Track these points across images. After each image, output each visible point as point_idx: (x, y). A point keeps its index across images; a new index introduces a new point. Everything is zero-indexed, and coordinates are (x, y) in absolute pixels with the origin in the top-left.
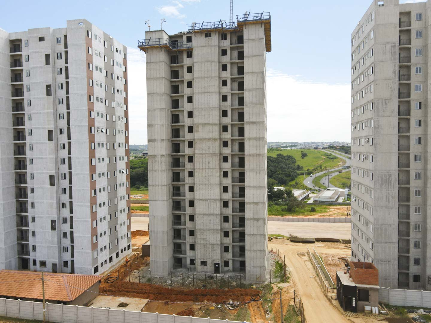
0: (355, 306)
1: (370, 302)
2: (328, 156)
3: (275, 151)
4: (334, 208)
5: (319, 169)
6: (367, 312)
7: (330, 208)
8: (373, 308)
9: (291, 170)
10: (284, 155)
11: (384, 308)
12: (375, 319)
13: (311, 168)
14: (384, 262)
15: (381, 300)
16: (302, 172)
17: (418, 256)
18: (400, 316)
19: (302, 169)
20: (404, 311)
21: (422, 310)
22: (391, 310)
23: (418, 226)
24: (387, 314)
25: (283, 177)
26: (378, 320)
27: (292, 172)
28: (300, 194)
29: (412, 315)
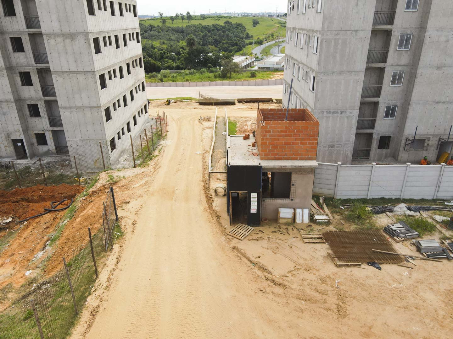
0: (255, 211)
1: (292, 200)
2: (281, 23)
3: (223, 19)
4: (279, 74)
5: (270, 38)
6: (285, 221)
7: (275, 74)
8: (299, 211)
9: (239, 39)
10: (233, 23)
11: (322, 208)
12: (300, 238)
13: (261, 38)
14: (334, 113)
15: (317, 190)
16: (251, 41)
17: (393, 102)
18: (357, 224)
19: (251, 38)
20: (364, 210)
21: (403, 205)
22: (337, 210)
23: (407, 38)
24: (328, 223)
25: (229, 47)
26: (307, 240)
27: (239, 41)
28: (242, 60)
29: (382, 220)
